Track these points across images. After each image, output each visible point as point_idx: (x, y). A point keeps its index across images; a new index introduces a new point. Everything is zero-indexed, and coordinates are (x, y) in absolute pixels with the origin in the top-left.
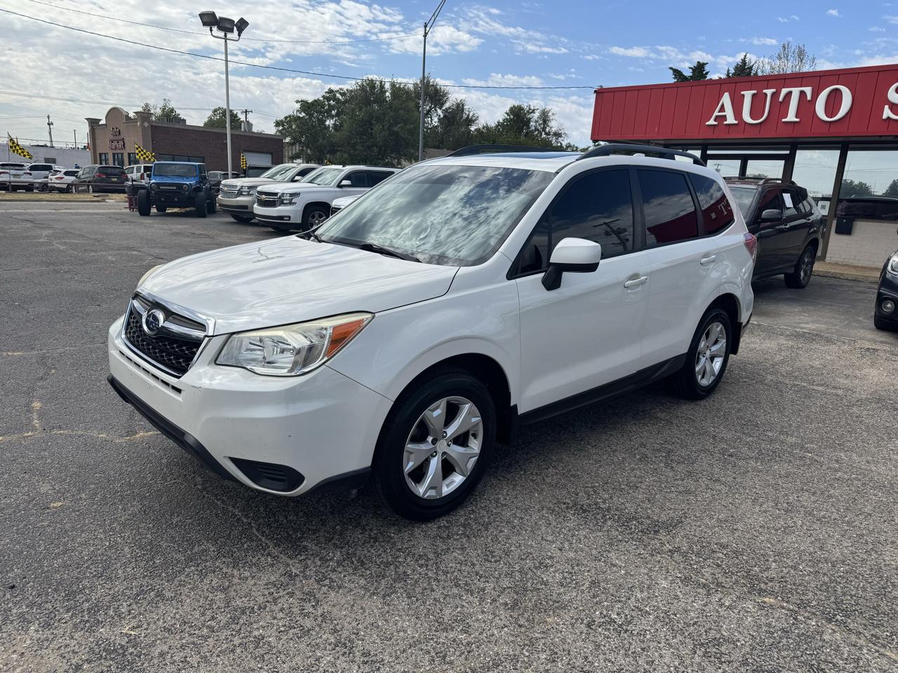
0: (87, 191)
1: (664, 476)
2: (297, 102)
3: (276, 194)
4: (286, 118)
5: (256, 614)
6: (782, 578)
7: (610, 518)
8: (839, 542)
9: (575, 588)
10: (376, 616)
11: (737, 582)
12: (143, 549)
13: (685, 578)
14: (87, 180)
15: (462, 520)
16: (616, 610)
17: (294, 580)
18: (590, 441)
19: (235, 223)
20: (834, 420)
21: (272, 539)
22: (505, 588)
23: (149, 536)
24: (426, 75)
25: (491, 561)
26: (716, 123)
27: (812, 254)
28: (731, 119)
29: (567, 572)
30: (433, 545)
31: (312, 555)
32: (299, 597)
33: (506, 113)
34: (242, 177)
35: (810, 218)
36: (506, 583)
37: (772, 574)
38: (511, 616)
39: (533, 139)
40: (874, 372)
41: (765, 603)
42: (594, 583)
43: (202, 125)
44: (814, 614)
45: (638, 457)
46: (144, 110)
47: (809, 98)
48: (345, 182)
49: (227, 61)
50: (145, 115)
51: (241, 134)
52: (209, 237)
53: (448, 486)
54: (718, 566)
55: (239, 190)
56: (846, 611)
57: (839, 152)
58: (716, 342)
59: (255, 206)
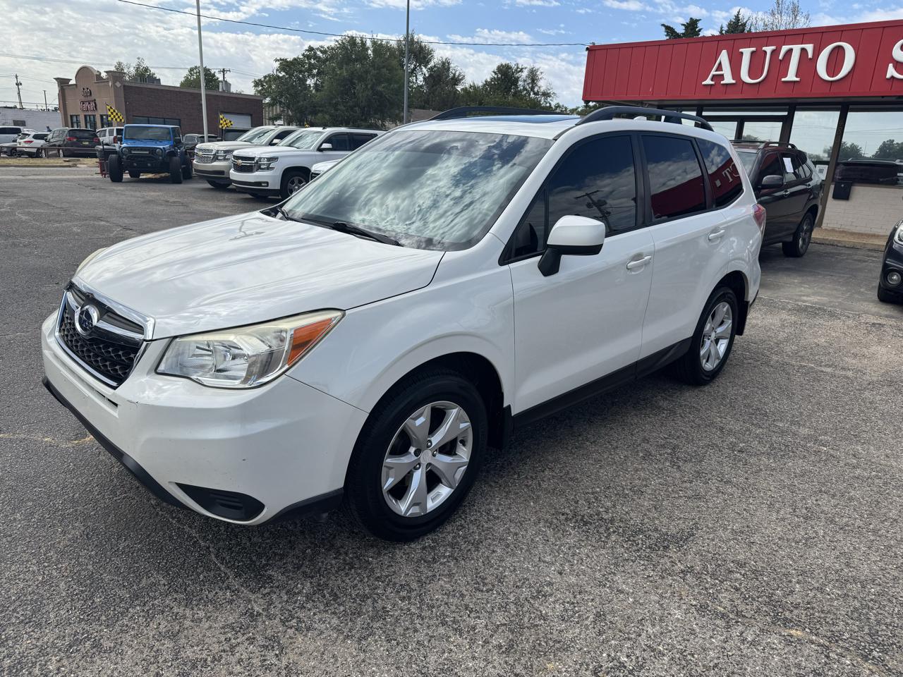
0: (57, 156)
1: (671, 478)
2: (276, 60)
3: (252, 159)
4: (265, 77)
5: (209, 668)
6: (808, 603)
7: (614, 532)
8: (866, 554)
9: (578, 623)
10: (349, 666)
11: (758, 610)
12: (81, 583)
13: (701, 607)
14: (57, 144)
15: (450, 538)
16: (625, 650)
17: (256, 620)
18: (589, 436)
19: (212, 189)
20: (847, 407)
21: (232, 567)
22: (498, 626)
23: (90, 567)
24: (410, 32)
25: (482, 591)
26: (713, 83)
27: (810, 220)
28: (728, 79)
29: (568, 603)
30: (417, 571)
31: (278, 587)
32: (261, 643)
33: (494, 72)
34: (218, 141)
35: (810, 183)
36: (500, 618)
37: (796, 598)
38: (506, 662)
39: (522, 99)
40: (881, 350)
41: (791, 636)
42: (599, 616)
43: (178, 85)
44: (847, 649)
45: (641, 455)
46: (117, 69)
47: (810, 55)
48: (325, 146)
49: (199, 15)
50: (117, 75)
51: (218, 94)
52: (183, 204)
53: (433, 500)
54: (737, 589)
55: (215, 154)
56: (883, 646)
57: (839, 113)
58: (722, 323)
59: (232, 171)
